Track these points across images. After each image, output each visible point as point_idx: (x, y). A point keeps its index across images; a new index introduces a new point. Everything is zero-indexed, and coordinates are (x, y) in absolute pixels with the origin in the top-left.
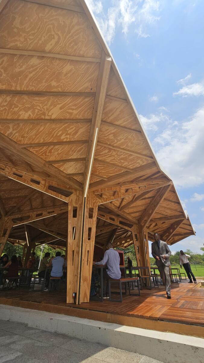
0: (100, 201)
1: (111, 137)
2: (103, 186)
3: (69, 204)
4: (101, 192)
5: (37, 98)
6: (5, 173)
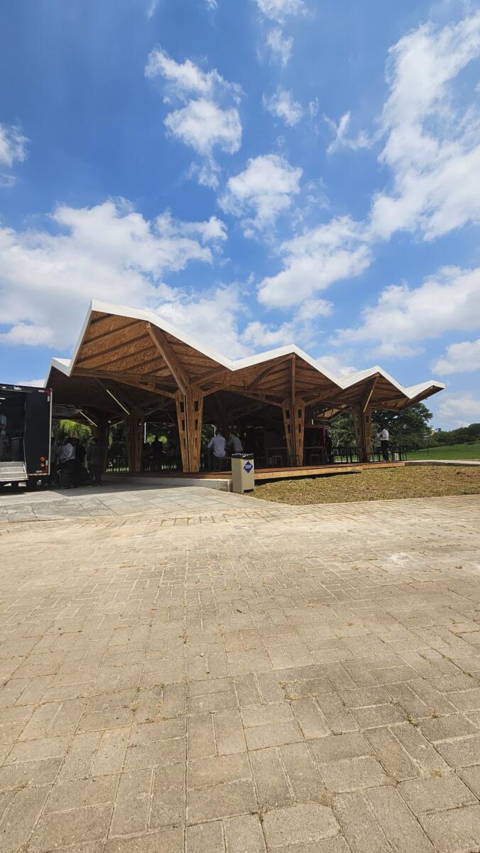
3: (176, 400)
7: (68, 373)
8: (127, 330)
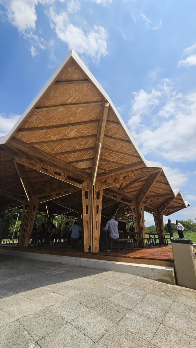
0: (104, 186)
1: (111, 145)
2: (106, 176)
3: (82, 189)
4: (105, 179)
5: (62, 128)
6: (36, 168)
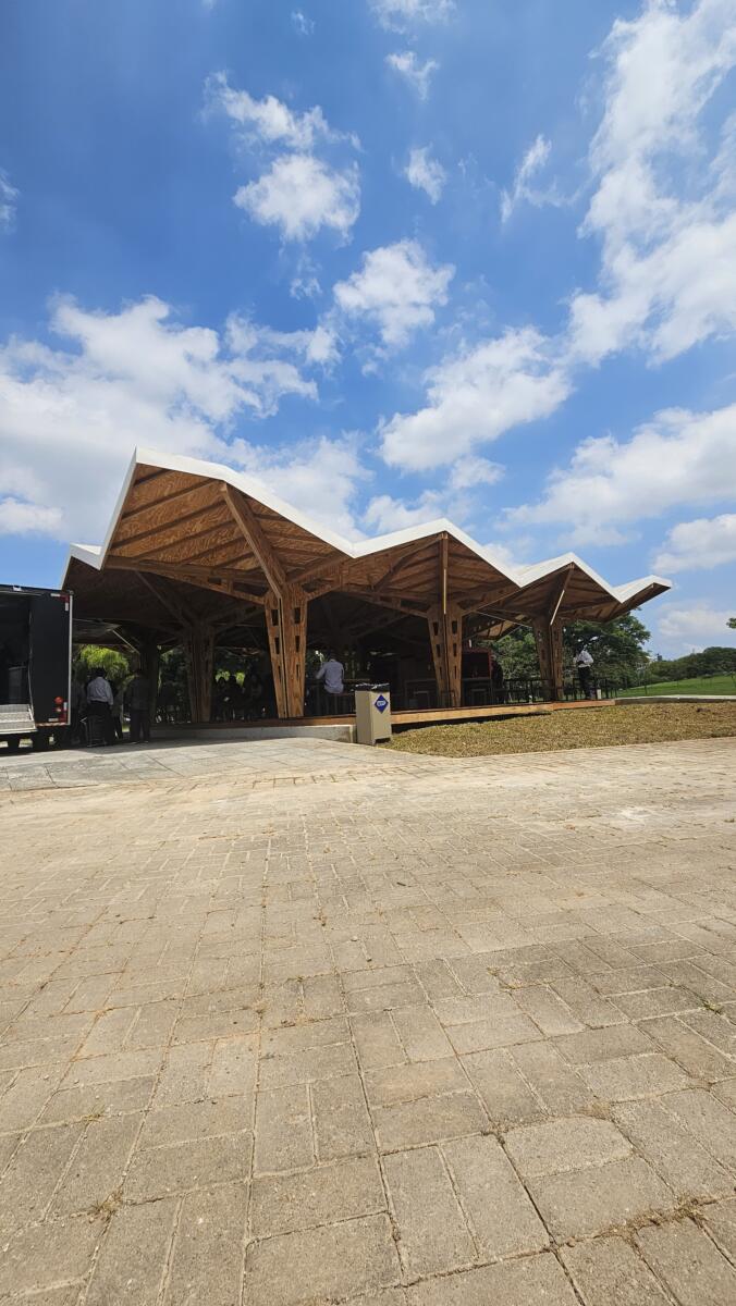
0: (309, 595)
3: (266, 606)
7: (98, 565)
8: (190, 494)
